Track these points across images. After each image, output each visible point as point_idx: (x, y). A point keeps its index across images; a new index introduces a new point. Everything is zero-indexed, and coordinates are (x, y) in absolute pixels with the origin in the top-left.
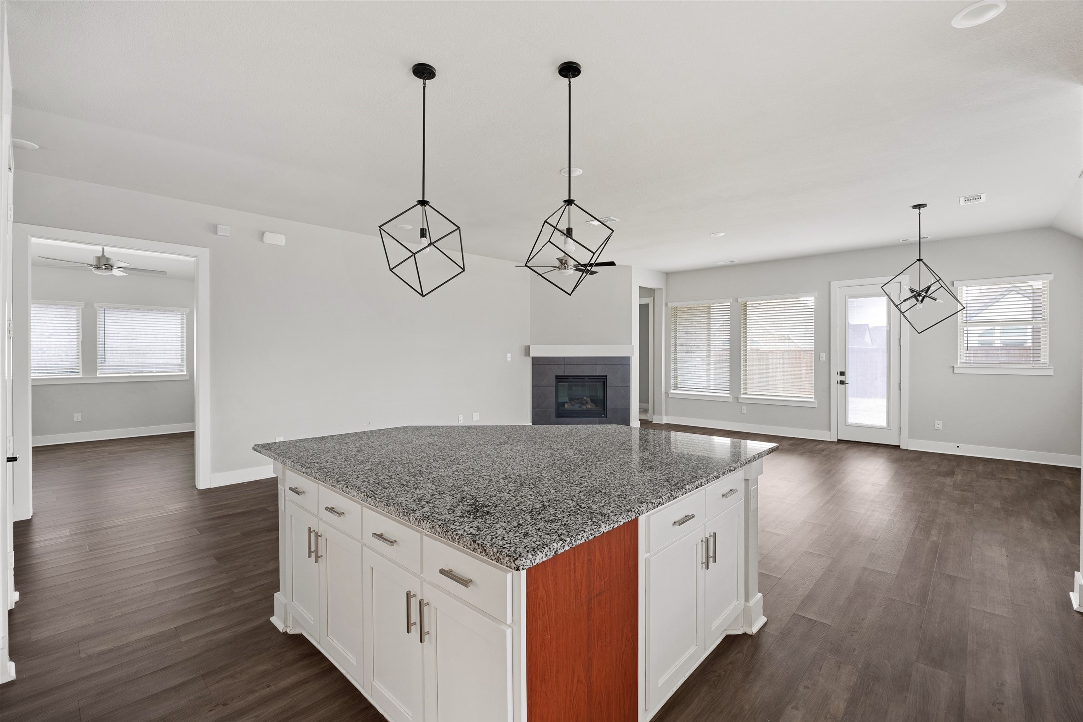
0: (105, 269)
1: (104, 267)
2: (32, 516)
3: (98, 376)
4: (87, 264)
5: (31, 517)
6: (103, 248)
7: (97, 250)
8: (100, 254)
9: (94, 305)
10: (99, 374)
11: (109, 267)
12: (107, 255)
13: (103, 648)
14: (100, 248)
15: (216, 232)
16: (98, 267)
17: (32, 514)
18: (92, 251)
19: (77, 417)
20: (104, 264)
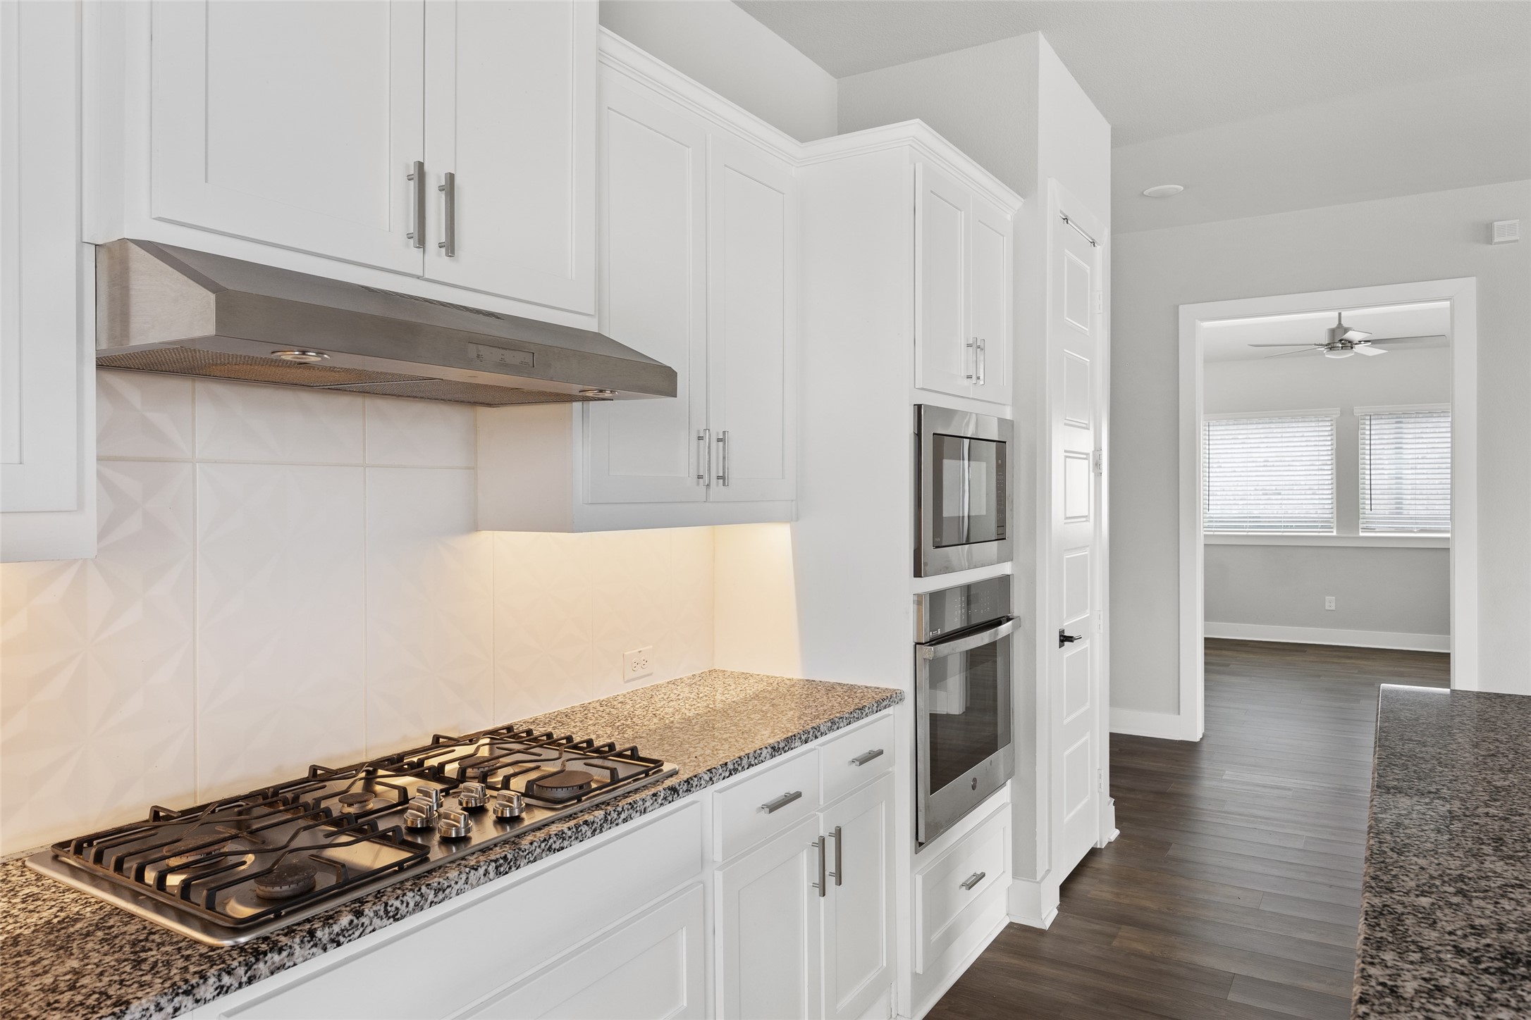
0: (1342, 347)
1: (1340, 345)
2: (1201, 739)
3: (1361, 534)
4: (1315, 345)
5: (1198, 740)
6: (1340, 314)
7: (1328, 319)
8: (1334, 325)
9: (1355, 411)
10: (1362, 532)
11: (1349, 345)
12: (1345, 324)
13: (1140, 948)
14: (1336, 314)
15: (1489, 240)
16: (1331, 347)
17: (1201, 737)
18: (1319, 322)
19: (1330, 603)
20: (1339, 340)
